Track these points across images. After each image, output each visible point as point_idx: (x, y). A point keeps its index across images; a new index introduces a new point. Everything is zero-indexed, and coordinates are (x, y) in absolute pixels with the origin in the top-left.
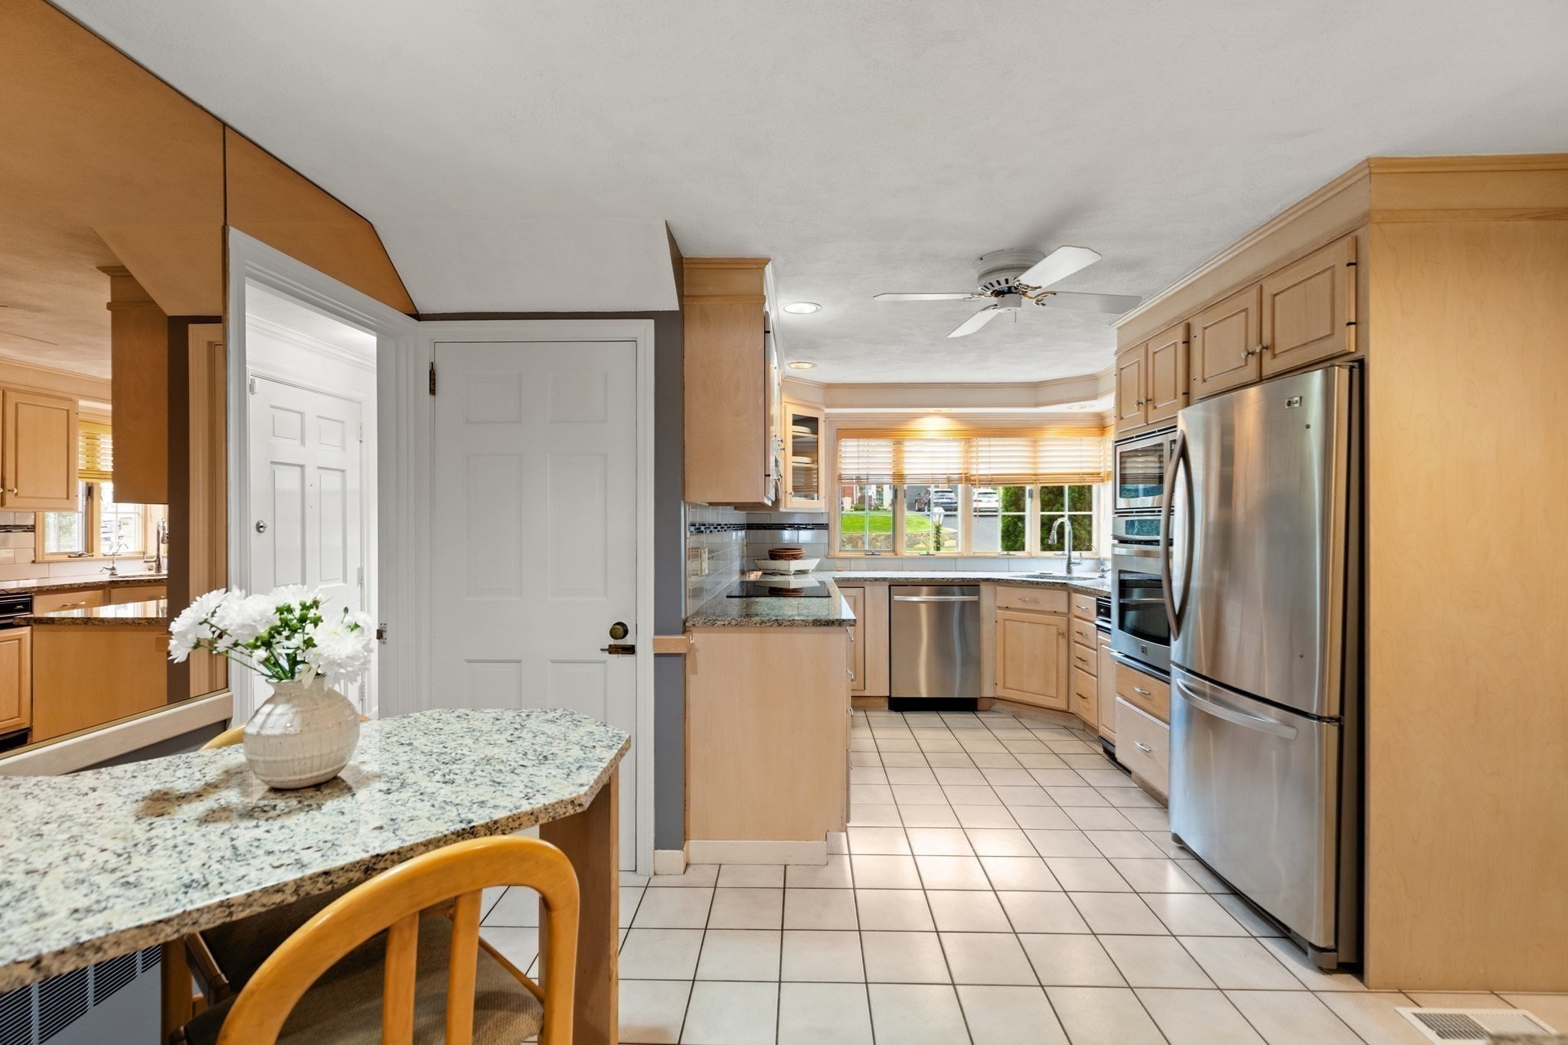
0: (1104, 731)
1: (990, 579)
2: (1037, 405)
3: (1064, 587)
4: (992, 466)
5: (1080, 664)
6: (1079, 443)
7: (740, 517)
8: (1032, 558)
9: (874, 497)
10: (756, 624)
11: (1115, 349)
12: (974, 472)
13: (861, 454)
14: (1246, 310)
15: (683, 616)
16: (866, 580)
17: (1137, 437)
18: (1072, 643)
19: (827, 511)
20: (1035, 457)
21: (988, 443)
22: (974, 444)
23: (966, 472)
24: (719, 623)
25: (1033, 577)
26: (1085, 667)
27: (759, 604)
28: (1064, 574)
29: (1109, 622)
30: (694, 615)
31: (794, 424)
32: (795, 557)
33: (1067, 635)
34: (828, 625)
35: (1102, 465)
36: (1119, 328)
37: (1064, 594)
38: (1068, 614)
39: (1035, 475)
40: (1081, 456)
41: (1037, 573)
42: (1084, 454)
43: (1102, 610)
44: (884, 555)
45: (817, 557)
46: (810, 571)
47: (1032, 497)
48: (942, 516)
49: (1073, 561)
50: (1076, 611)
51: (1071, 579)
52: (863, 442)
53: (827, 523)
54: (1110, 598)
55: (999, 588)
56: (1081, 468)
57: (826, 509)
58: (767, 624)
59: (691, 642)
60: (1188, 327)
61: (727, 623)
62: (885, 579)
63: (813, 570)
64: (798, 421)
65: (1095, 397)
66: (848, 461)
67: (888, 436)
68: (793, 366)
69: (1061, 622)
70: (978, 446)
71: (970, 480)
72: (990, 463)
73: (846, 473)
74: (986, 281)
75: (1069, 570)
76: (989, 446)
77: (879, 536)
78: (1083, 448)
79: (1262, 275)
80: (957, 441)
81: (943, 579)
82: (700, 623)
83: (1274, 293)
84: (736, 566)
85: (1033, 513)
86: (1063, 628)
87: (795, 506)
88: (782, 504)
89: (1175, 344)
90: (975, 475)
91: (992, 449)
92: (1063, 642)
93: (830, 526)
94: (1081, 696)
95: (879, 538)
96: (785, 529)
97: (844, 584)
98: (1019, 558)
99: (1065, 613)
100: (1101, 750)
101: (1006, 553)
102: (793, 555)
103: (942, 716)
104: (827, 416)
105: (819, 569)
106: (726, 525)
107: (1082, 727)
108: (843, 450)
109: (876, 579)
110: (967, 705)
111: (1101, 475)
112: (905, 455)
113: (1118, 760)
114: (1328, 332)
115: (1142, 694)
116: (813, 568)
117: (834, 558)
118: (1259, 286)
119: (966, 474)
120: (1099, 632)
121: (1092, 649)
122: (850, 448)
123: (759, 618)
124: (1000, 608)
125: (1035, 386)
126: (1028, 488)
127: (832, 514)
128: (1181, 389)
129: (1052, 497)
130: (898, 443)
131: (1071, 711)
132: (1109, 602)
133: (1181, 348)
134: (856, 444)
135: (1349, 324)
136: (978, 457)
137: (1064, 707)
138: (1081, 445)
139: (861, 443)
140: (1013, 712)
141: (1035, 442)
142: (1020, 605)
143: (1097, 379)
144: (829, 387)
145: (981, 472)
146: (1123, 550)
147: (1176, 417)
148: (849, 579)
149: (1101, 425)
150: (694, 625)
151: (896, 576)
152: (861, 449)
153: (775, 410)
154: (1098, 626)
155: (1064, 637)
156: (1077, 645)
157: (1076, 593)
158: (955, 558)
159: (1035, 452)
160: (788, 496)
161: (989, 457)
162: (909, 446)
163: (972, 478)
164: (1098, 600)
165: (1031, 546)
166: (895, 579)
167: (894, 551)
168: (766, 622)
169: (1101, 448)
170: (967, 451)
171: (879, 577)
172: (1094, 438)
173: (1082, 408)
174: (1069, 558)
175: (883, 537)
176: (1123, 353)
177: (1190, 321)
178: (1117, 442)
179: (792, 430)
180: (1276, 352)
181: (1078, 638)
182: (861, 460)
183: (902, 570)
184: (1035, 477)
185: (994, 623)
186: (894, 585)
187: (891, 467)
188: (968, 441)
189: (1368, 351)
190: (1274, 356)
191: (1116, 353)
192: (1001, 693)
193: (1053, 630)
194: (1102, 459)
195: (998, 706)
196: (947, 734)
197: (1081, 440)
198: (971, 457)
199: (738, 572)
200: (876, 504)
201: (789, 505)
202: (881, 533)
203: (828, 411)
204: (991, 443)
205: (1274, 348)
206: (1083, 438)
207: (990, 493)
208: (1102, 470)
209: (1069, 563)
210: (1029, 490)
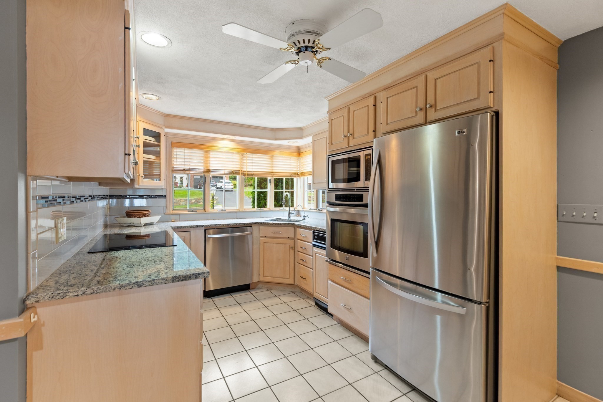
0: (316, 295)
1: (257, 223)
2: (276, 139)
3: (293, 226)
4: (254, 167)
5: (301, 262)
6: (290, 159)
7: (104, 191)
8: (271, 211)
9: (179, 182)
10: (115, 289)
11: (327, 110)
12: (245, 170)
13: (186, 157)
14: (416, 87)
15: (22, 294)
16: (191, 227)
17: (342, 153)
18: (296, 252)
19: (166, 188)
20: (272, 164)
21: (252, 156)
22: (246, 156)
23: (241, 169)
24: (71, 294)
25: (273, 220)
26: (305, 264)
27: (119, 260)
28: (287, 218)
29: (325, 244)
30: (38, 288)
31: (144, 135)
32: (145, 216)
33: (293, 248)
34: (186, 280)
35: (299, 169)
36: (329, 100)
37: (293, 229)
38: (294, 238)
39: (272, 173)
40: (291, 165)
41: (274, 218)
42: (292, 164)
43: (316, 237)
44: (198, 212)
45: (158, 214)
46: (155, 223)
47: (270, 183)
48: (215, 191)
49: (291, 212)
50: (298, 237)
51: (290, 221)
52: (187, 150)
53: (165, 194)
54: (325, 232)
55: (261, 227)
56: (291, 170)
57: (165, 187)
58: (127, 288)
59: (33, 320)
60: (375, 97)
61: (80, 293)
62: (202, 226)
63: (156, 222)
64: (147, 132)
65: (301, 138)
66: (178, 160)
67: (201, 148)
68: (145, 96)
69: (291, 242)
70: (247, 157)
71: (243, 174)
72: (253, 165)
73: (177, 167)
74: (295, 39)
75: (289, 217)
76: (252, 157)
77: (182, 199)
78: (291, 161)
79: (426, 69)
80: (237, 154)
81: (234, 224)
82: (46, 298)
83: (436, 78)
84: (101, 222)
85: (270, 190)
86: (292, 245)
87: (145, 184)
88: (136, 183)
89: (368, 106)
90: (246, 171)
91: (253, 159)
92: (292, 252)
93: (167, 196)
94: (302, 277)
95: (182, 201)
96: (136, 198)
97: (177, 230)
98: (265, 211)
99: (293, 238)
100: (314, 304)
101: (259, 209)
102: (144, 214)
103: (233, 296)
104: (166, 134)
105: (160, 221)
106: (90, 196)
107: (300, 291)
108: (175, 153)
109: (198, 226)
110: (246, 288)
111: (298, 174)
112: (211, 159)
113: (328, 311)
114: (476, 96)
115: (346, 281)
116: (157, 221)
117: (169, 214)
118: (425, 75)
119: (241, 171)
120: (314, 247)
121: (311, 256)
122: (178, 152)
123: (118, 282)
124: (262, 237)
125: (275, 130)
126: (269, 178)
127: (168, 190)
128: (371, 129)
129: (278, 183)
130: (207, 152)
131: (295, 284)
132: (325, 234)
133: (372, 108)
134: (183, 151)
135: (490, 92)
136: (247, 163)
137: (293, 283)
138: (291, 160)
139: (186, 151)
140: (267, 288)
141: (272, 157)
142: (272, 235)
143: (302, 130)
144: (167, 116)
145: (248, 170)
146: (332, 209)
147: (373, 141)
148: (181, 227)
149: (299, 152)
150: (37, 302)
151: (208, 224)
152: (186, 154)
153: (133, 125)
154: (314, 245)
155: (293, 249)
156: (300, 253)
157: (298, 228)
158: (236, 212)
159: (272, 162)
160: (140, 178)
161: (252, 163)
162: (212, 154)
163: (244, 173)
164: (313, 232)
165: (270, 206)
166: (208, 225)
167: (204, 209)
168: (125, 286)
169: (298, 162)
170: (242, 159)
171: (199, 225)
172: (295, 157)
173: (293, 143)
174: (289, 211)
175: (183, 200)
176: (331, 112)
177: (376, 95)
178: (329, 156)
179: (143, 138)
180: (438, 108)
181: (300, 250)
182: (186, 160)
183: (209, 220)
184: (272, 174)
185: (258, 244)
186: (207, 229)
187: (203, 165)
188: (242, 154)
189: (502, 107)
190: (436, 110)
191: (328, 112)
192: (262, 279)
193: (288, 246)
194: (298, 167)
195: (260, 285)
196: (238, 309)
197: (291, 158)
198: (244, 162)
199: (102, 226)
200: (180, 186)
201: (141, 184)
202: (183, 198)
203: (167, 130)
204: (253, 156)
205: (436, 106)
206: (292, 157)
207: (229, 182)
208: (299, 172)
209: (289, 213)
210: (269, 180)
